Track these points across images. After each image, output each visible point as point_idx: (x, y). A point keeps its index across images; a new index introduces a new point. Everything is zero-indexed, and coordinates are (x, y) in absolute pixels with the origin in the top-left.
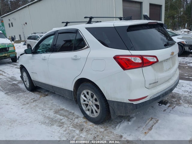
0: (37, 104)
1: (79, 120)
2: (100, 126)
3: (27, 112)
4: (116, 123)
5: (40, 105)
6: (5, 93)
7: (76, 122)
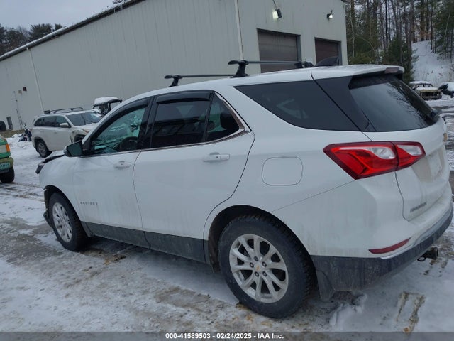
0: (103, 281)
1: (230, 314)
2: (288, 324)
3: (83, 304)
4: (324, 311)
5: (112, 282)
6: (7, 261)
7: (221, 319)
